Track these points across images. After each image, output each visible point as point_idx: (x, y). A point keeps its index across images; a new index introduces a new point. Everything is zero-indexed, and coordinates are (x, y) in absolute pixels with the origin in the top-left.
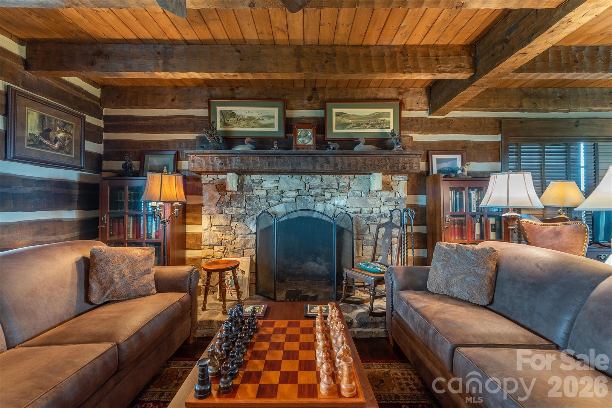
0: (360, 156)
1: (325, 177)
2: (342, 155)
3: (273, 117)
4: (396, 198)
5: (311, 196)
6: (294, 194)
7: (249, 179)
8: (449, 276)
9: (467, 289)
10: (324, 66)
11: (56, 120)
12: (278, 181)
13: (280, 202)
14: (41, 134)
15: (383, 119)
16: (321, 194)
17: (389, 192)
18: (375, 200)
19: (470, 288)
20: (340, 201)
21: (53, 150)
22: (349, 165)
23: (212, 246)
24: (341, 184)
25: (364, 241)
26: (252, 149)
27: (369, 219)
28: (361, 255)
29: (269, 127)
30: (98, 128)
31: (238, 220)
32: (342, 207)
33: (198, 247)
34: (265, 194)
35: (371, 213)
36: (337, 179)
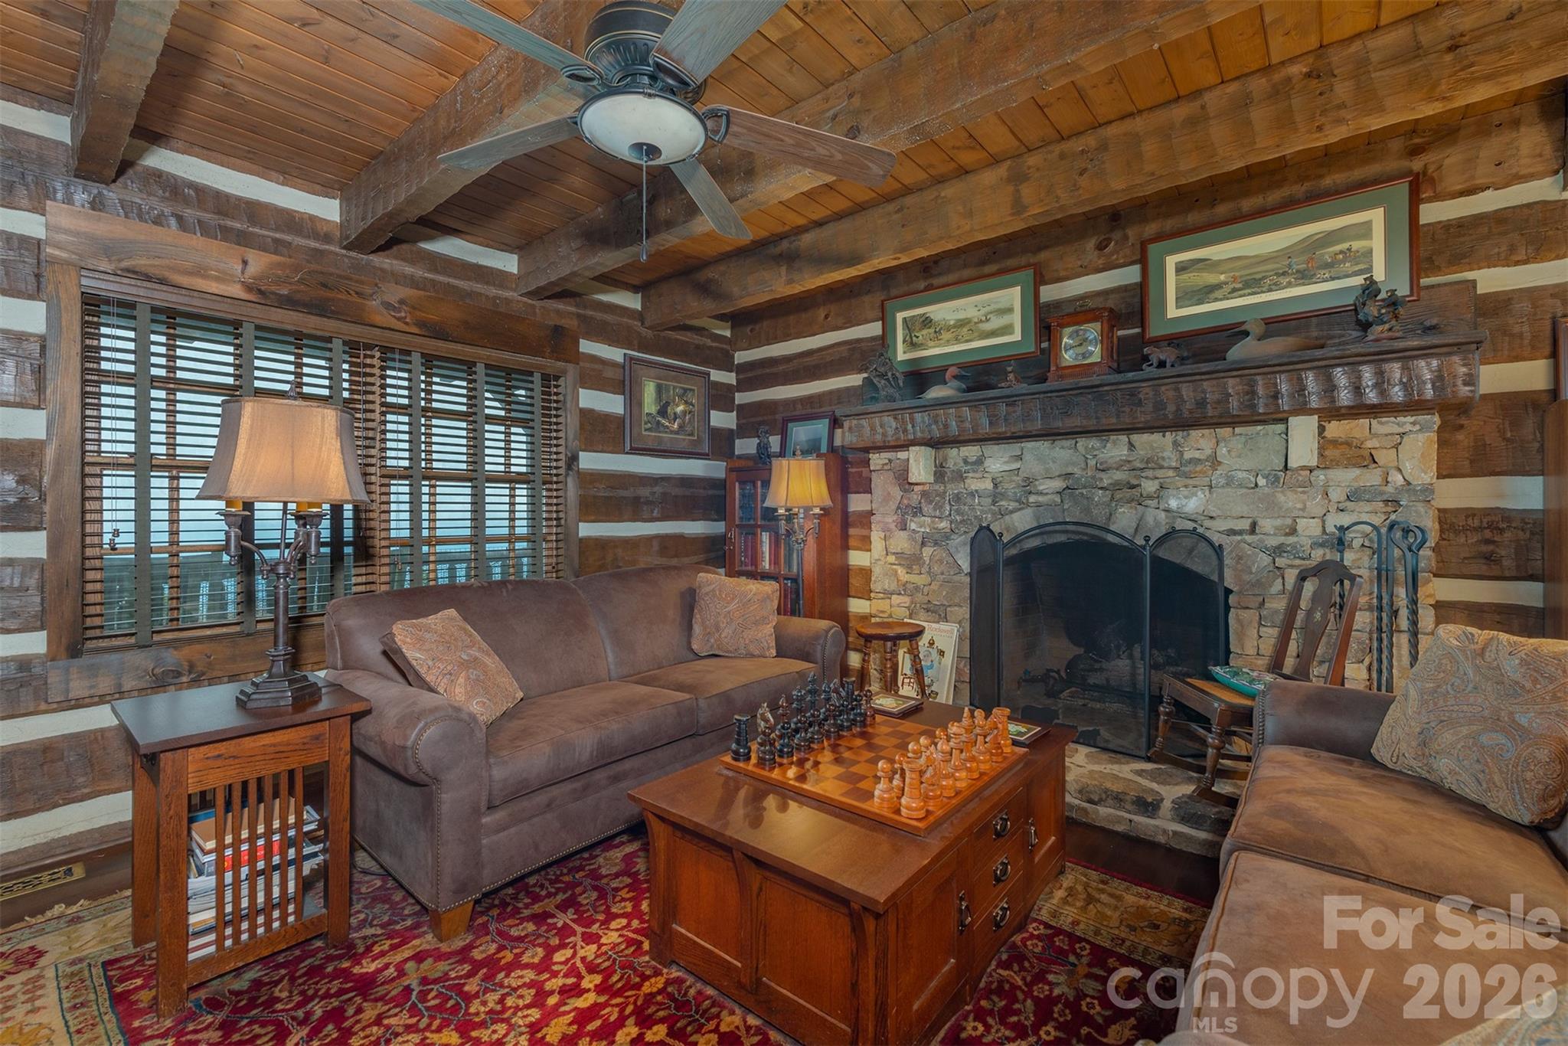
0: (1235, 373)
1: (1139, 439)
2: (1179, 379)
3: (1010, 310)
4: (1390, 489)
5: (1101, 488)
6: (1059, 484)
7: (955, 456)
8: (1433, 724)
9: (1478, 767)
10: (1075, 185)
11: (675, 387)
12: (1019, 458)
13: (1023, 504)
14: (659, 412)
15: (1344, 246)
16: (1128, 483)
17: (1357, 471)
18: (1305, 497)
19: (1486, 764)
20: (1184, 502)
21: (672, 432)
22: (1202, 404)
23: (888, 594)
24: (1187, 456)
25: (1264, 613)
26: (959, 390)
27: (1279, 550)
28: (1252, 651)
29: (1002, 335)
30: (729, 387)
31: (936, 544)
32: (1193, 517)
33: (866, 594)
34: (989, 485)
35: (1287, 534)
36: (1176, 444)
